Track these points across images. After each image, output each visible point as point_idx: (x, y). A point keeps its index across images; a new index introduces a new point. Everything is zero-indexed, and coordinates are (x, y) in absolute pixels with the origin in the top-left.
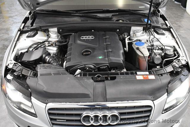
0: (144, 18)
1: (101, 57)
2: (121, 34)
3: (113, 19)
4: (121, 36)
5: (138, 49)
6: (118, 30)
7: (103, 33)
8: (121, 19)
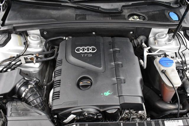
0: (169, 11)
1: (107, 94)
2: (136, 38)
3: (123, 14)
4: (135, 40)
5: (164, 72)
6: (132, 33)
7: (110, 39)
8: (135, 13)
